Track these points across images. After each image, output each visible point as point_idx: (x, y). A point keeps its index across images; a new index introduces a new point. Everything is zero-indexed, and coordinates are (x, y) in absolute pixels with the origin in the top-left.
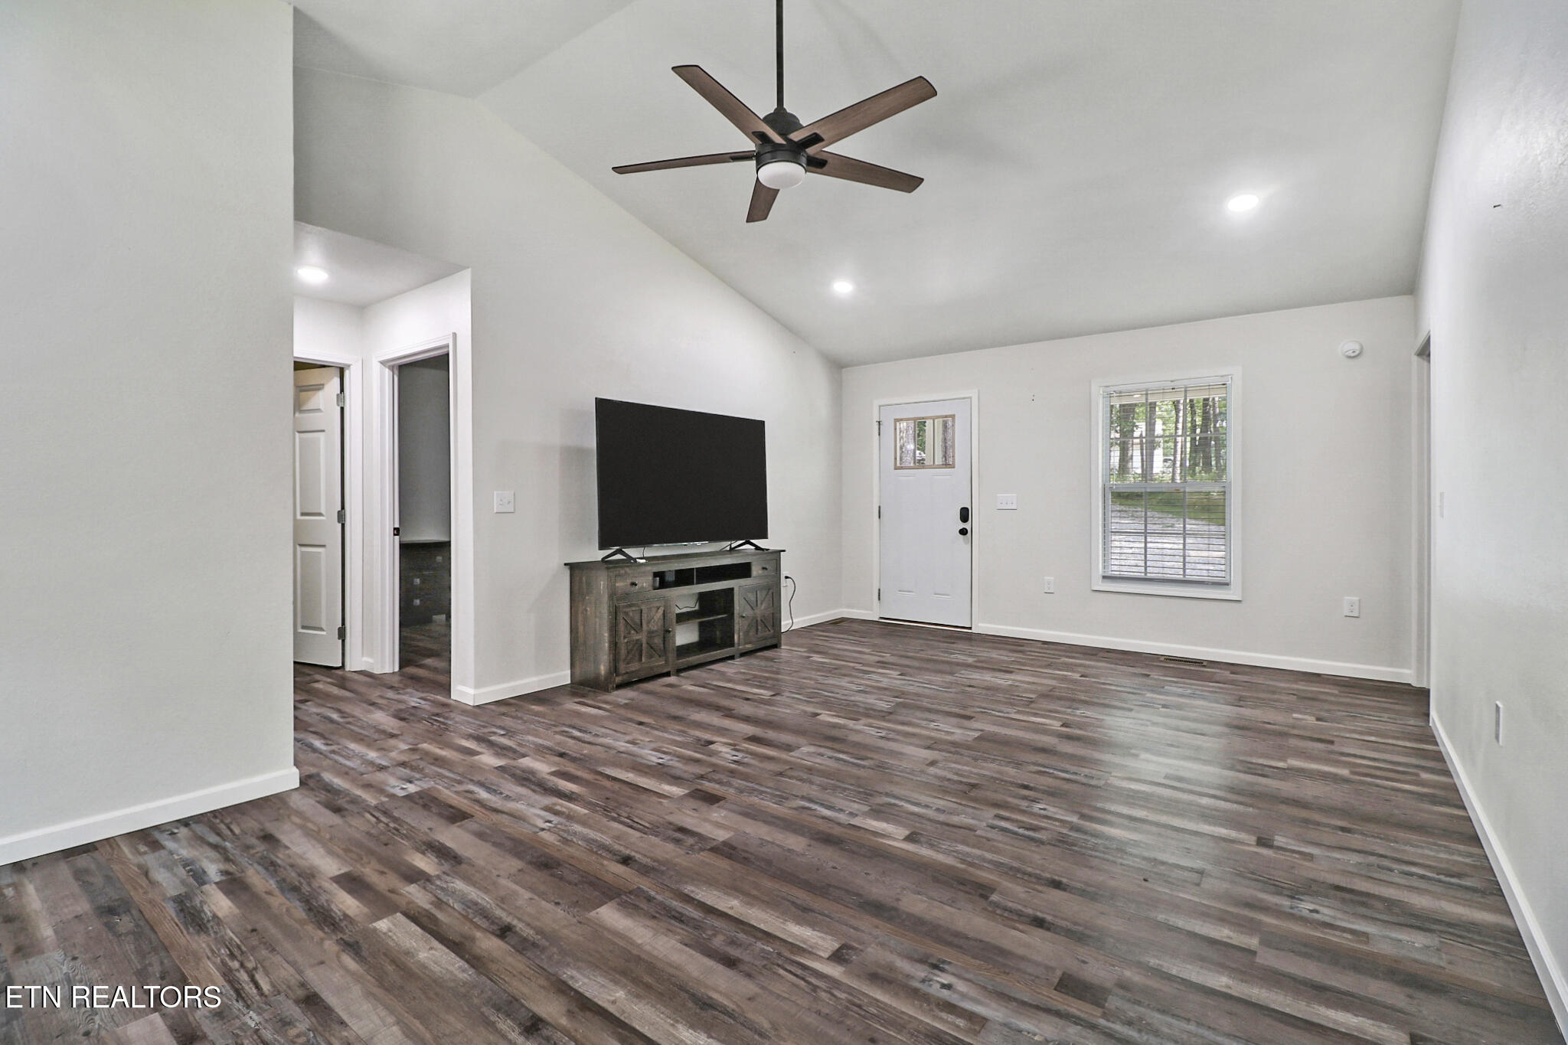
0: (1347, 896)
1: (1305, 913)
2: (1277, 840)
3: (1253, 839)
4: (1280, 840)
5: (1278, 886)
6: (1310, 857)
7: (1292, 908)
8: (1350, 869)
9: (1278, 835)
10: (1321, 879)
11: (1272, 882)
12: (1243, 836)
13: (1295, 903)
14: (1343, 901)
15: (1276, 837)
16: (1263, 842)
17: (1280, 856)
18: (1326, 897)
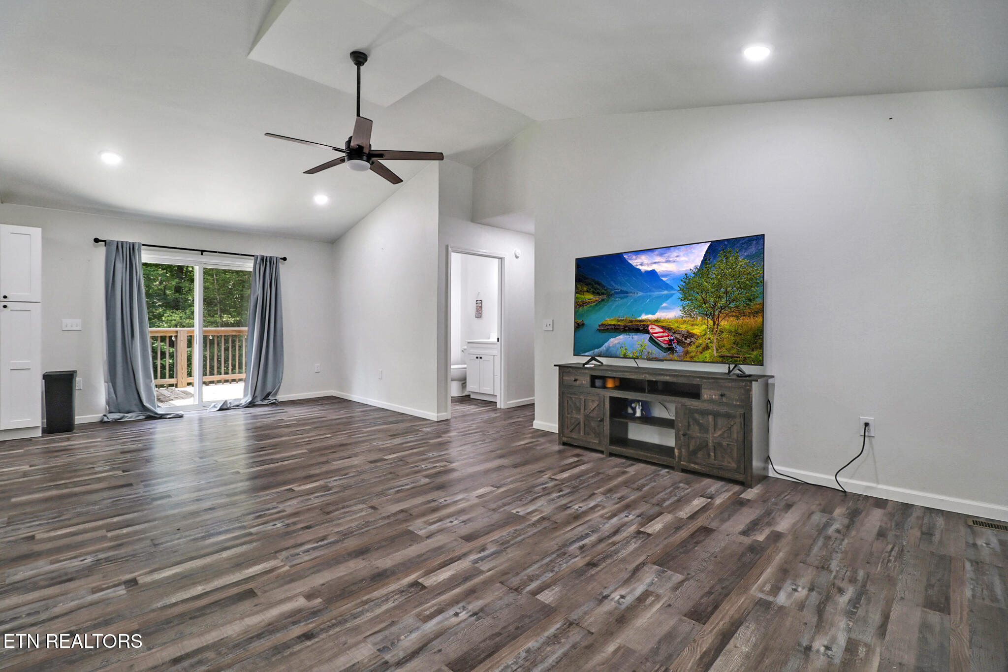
0: (64, 578)
1: (88, 557)
2: (123, 590)
3: (141, 580)
4: (122, 591)
5: (110, 561)
6: (94, 591)
7: (97, 555)
8: (62, 598)
9: (125, 594)
10: (82, 580)
11: (113, 562)
12: (148, 579)
13: (95, 559)
14: (66, 574)
15: (124, 592)
16: (133, 582)
17: (116, 580)
18: (77, 571)
